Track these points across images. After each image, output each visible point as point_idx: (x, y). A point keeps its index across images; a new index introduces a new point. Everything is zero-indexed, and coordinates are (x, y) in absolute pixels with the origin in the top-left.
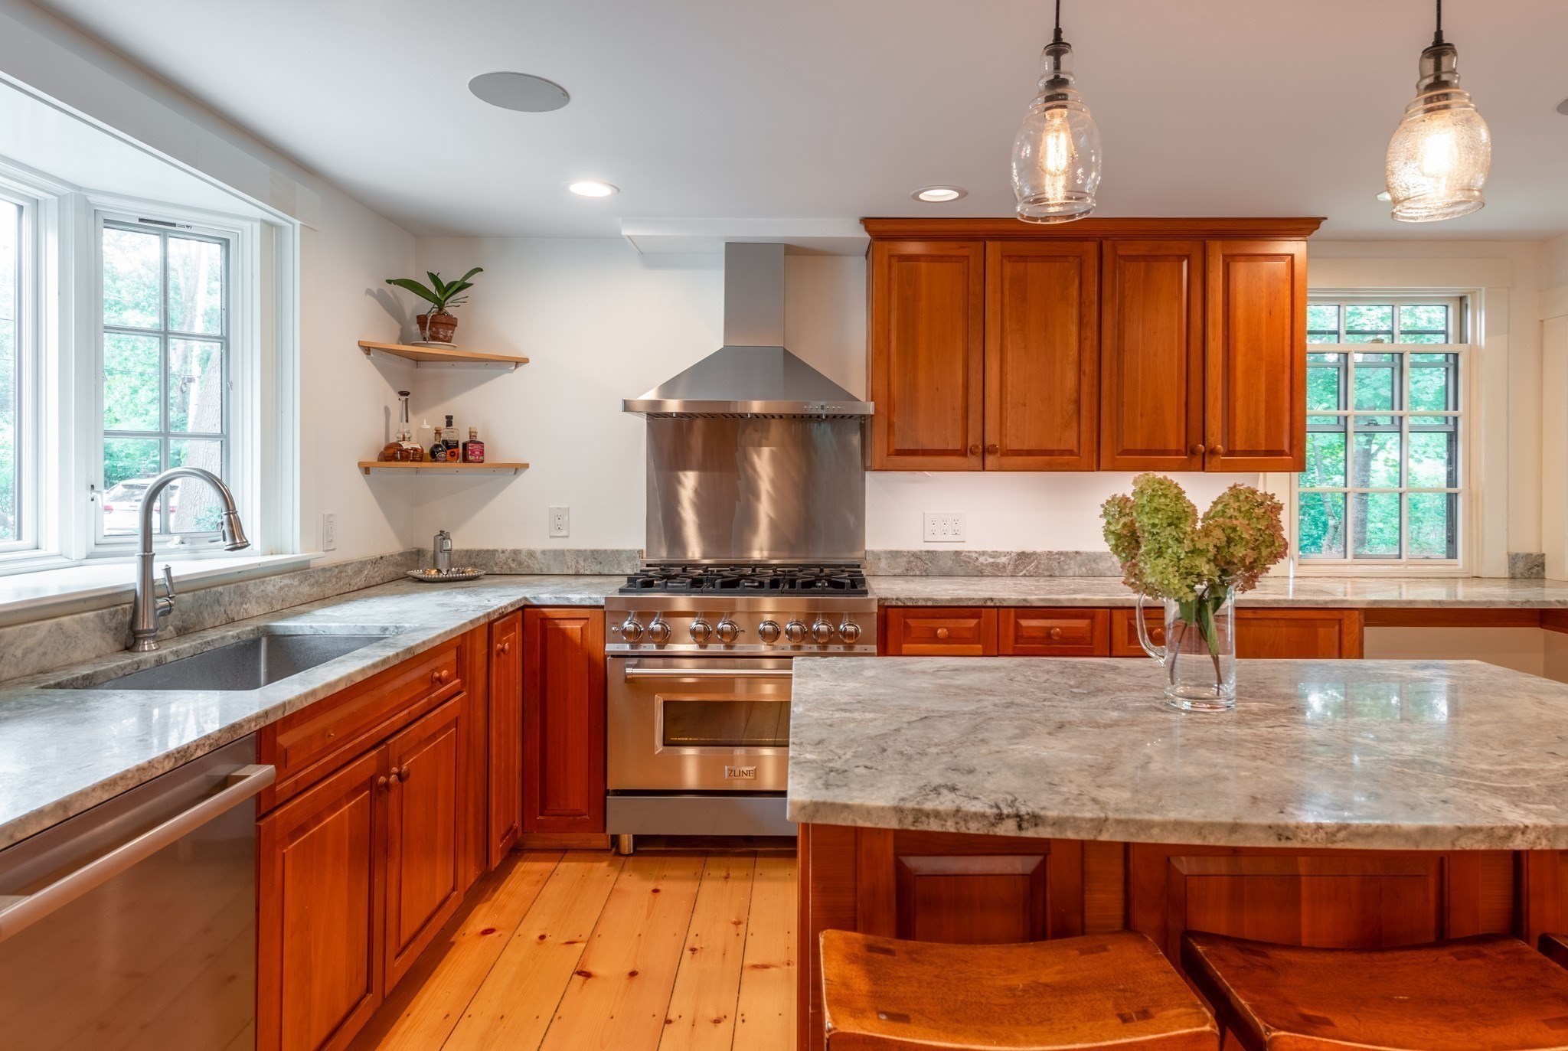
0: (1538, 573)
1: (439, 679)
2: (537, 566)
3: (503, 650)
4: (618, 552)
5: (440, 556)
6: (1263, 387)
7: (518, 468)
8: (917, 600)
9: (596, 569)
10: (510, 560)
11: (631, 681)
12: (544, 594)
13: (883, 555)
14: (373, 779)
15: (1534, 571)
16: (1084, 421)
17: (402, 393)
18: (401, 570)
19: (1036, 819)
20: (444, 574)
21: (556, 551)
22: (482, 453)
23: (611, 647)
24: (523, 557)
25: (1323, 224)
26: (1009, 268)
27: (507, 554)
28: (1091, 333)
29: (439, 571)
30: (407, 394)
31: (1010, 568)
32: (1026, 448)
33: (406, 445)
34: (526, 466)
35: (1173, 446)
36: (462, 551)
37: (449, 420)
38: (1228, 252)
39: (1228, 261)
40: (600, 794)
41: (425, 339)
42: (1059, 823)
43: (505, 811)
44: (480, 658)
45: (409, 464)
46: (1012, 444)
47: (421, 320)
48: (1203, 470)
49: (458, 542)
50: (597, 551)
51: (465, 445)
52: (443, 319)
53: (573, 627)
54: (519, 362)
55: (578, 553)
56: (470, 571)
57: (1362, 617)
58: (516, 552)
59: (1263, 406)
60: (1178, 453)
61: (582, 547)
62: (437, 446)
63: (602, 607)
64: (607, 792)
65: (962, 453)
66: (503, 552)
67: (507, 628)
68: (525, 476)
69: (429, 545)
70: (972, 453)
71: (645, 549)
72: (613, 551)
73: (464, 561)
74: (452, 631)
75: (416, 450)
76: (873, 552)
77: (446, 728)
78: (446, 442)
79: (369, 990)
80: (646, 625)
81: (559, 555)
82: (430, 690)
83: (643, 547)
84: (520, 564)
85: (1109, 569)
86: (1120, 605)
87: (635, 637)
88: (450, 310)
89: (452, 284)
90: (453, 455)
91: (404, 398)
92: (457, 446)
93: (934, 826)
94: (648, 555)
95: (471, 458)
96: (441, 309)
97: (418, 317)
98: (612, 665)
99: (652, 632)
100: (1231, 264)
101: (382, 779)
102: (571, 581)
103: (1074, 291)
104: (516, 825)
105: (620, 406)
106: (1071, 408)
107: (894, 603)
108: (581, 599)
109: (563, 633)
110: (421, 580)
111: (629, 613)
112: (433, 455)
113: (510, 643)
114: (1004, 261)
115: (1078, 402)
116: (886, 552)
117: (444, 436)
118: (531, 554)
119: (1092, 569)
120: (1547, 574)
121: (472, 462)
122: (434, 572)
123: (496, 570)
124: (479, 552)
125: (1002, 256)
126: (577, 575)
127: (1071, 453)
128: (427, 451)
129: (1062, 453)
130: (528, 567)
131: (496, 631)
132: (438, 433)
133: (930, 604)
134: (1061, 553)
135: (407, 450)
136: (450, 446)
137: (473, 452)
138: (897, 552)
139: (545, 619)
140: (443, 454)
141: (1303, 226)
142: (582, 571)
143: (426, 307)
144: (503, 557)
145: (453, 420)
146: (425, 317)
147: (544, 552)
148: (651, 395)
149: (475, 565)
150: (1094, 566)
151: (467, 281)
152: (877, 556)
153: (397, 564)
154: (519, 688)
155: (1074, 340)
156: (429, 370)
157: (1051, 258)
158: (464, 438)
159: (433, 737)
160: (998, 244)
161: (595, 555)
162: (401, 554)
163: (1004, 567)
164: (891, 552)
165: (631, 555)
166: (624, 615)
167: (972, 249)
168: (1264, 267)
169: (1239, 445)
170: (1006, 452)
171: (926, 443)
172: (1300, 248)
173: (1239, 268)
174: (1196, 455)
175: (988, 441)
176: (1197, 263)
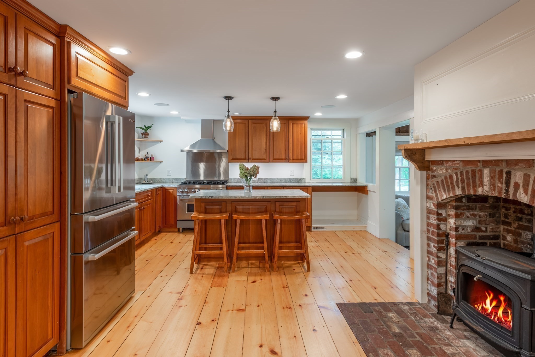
0: (356, 181)
1: (149, 196)
2: (165, 181)
3: (158, 194)
4: (181, 178)
5: (146, 179)
6: (299, 147)
7: (161, 162)
8: (233, 186)
9: (176, 182)
10: (159, 180)
11: (181, 200)
12: (166, 185)
13: (232, 179)
14: (140, 208)
15: (355, 181)
16: (267, 153)
17: (139, 148)
18: (138, 182)
19: (213, 197)
20: (147, 182)
21: (168, 178)
22: (154, 159)
23: (178, 194)
24: (162, 179)
25: (310, 118)
26: (253, 125)
27: (159, 179)
28: (268, 137)
29: (146, 182)
30: (140, 148)
31: (257, 181)
32: (256, 158)
33: (140, 158)
34: (163, 162)
35: (283, 158)
36: (150, 178)
37: (147, 153)
38: (293, 123)
39: (293, 124)
40: (176, 221)
41: (143, 137)
42: (215, 197)
43: (159, 223)
44: (155, 195)
45: (140, 161)
46: (254, 158)
47: (142, 134)
48: (289, 162)
49: (149, 176)
50: (177, 178)
51: (151, 158)
52: (147, 134)
53: (171, 191)
54: (161, 141)
55: (173, 179)
56: (151, 182)
57: (312, 188)
58: (160, 178)
59: (299, 150)
60: (284, 159)
61: (174, 178)
62: (145, 158)
63: (176, 187)
64: (177, 220)
65: (245, 159)
66: (158, 178)
67: (159, 190)
68: (162, 163)
69: (144, 177)
70: (246, 159)
71: (186, 178)
72: (180, 178)
73: (150, 180)
74: (150, 188)
75: (141, 159)
76: (230, 178)
77: (149, 204)
78: (147, 157)
79: (139, 238)
80: (184, 190)
81: (169, 179)
82: (147, 197)
83: (186, 177)
84: (161, 181)
85: (276, 181)
86: (269, 186)
87: (182, 192)
88: (148, 131)
89: (148, 127)
90: (148, 159)
91: (139, 149)
92: (149, 158)
93: (203, 198)
94: (187, 179)
95: (152, 160)
96: (146, 132)
97: (142, 133)
98: (178, 197)
99: (185, 191)
100: (293, 125)
101: (141, 208)
102: (172, 184)
103: (265, 130)
104: (161, 226)
105: (180, 151)
106: (265, 151)
107: (229, 186)
108: (173, 186)
109: (169, 192)
110: (142, 183)
111: (181, 188)
112: (145, 160)
113: (160, 193)
114: (252, 124)
115: (266, 150)
116: (233, 178)
117: (147, 156)
118: (164, 179)
119: (272, 181)
120: (357, 182)
121: (152, 161)
122: (145, 182)
123: (157, 182)
124: (153, 179)
125: (252, 123)
126: (173, 183)
127: (265, 159)
128: (143, 159)
129: (263, 159)
130: (163, 181)
131: (157, 190)
132: (145, 155)
133: (235, 186)
134: (267, 178)
135: (140, 159)
136: (148, 158)
137: (152, 159)
138: (235, 178)
139: (166, 189)
140: (146, 159)
141: (306, 118)
142: (173, 182)
143: (143, 131)
144: (158, 179)
145: (148, 153)
146: (143, 133)
147: (166, 178)
148: (188, 148)
149: (152, 181)
150: (273, 181)
151: (151, 126)
152: (231, 179)
153: (138, 181)
154: (161, 202)
155: (265, 138)
156: (143, 143)
157: (261, 123)
158: (150, 156)
159: (147, 205)
160: (251, 121)
161: (176, 179)
162: (138, 179)
163: (256, 181)
164: (234, 178)
165: (183, 179)
166: (180, 188)
167: (246, 122)
168: (299, 125)
169: (295, 158)
170: (253, 159)
171: (238, 157)
172: (306, 122)
173: (295, 125)
174: (287, 159)
175: (250, 157)
176: (287, 124)
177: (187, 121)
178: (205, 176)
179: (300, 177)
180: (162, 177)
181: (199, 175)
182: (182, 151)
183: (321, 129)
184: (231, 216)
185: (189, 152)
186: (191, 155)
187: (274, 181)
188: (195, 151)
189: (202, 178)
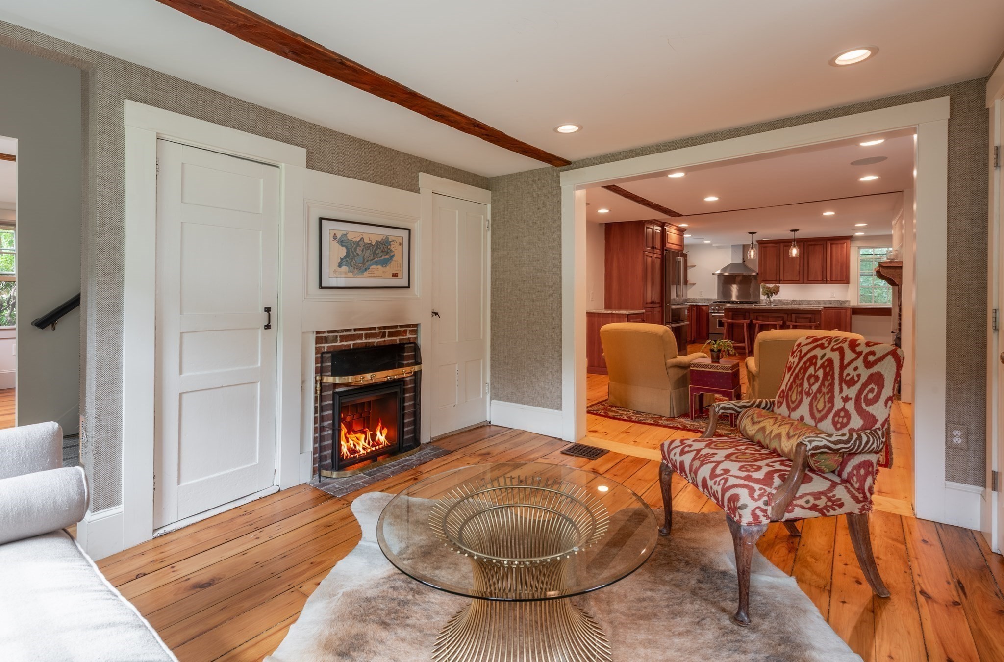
2: (698, 301)
3: (694, 310)
6: (839, 268)
7: (694, 284)
9: (708, 301)
10: (693, 300)
11: (713, 316)
12: (697, 304)
16: (801, 275)
22: (690, 282)
23: (710, 311)
25: (853, 237)
26: (785, 248)
28: (802, 259)
32: (788, 280)
35: (819, 279)
39: (831, 244)
46: (785, 279)
48: (826, 284)
53: (704, 308)
54: (694, 266)
55: (705, 299)
57: (851, 310)
59: (839, 271)
63: (708, 306)
64: (709, 333)
65: (775, 281)
67: (694, 308)
70: (778, 281)
72: (711, 299)
80: (715, 308)
81: (701, 299)
83: (716, 298)
85: (813, 303)
87: (714, 310)
94: (718, 299)
98: (710, 314)
102: (704, 303)
105: (711, 274)
109: (702, 309)
115: (799, 272)
118: (697, 299)
119: (809, 303)
125: (784, 246)
127: (798, 281)
129: (796, 281)
130: (696, 301)
139: (700, 307)
141: (848, 238)
142: (706, 302)
144: (691, 299)
147: (699, 298)
148: (718, 272)
154: (696, 317)
155: (798, 260)
160: (783, 244)
161: (708, 299)
165: (714, 299)
166: (712, 306)
167: (778, 245)
168: (840, 245)
169: (834, 279)
170: (784, 281)
171: (768, 279)
172: (848, 241)
173: (834, 246)
174: (824, 281)
175: (782, 278)
176: (825, 246)
177: (718, 247)
178: (738, 297)
179: (843, 299)
180: (695, 298)
181: (731, 296)
182: (713, 274)
183: (873, 247)
184: (751, 321)
185: (719, 275)
186: (723, 278)
187: (811, 303)
188: (726, 274)
189: (734, 298)
